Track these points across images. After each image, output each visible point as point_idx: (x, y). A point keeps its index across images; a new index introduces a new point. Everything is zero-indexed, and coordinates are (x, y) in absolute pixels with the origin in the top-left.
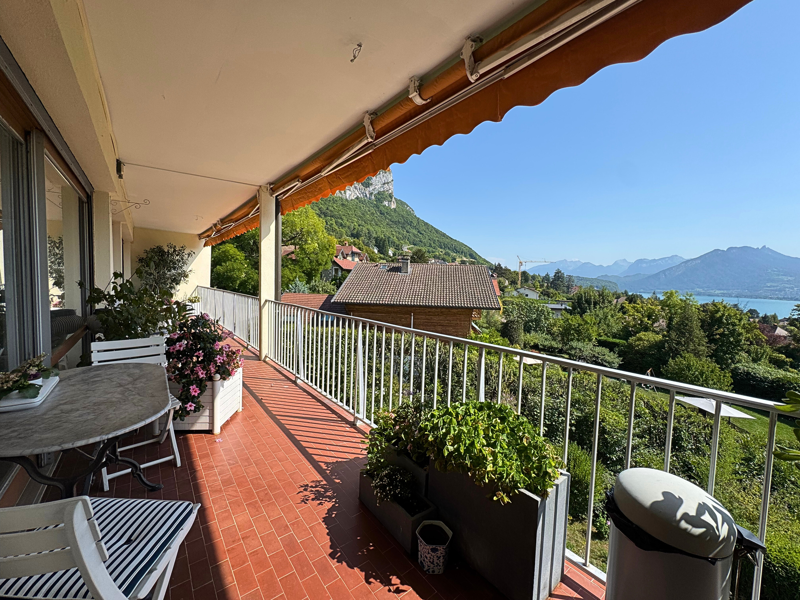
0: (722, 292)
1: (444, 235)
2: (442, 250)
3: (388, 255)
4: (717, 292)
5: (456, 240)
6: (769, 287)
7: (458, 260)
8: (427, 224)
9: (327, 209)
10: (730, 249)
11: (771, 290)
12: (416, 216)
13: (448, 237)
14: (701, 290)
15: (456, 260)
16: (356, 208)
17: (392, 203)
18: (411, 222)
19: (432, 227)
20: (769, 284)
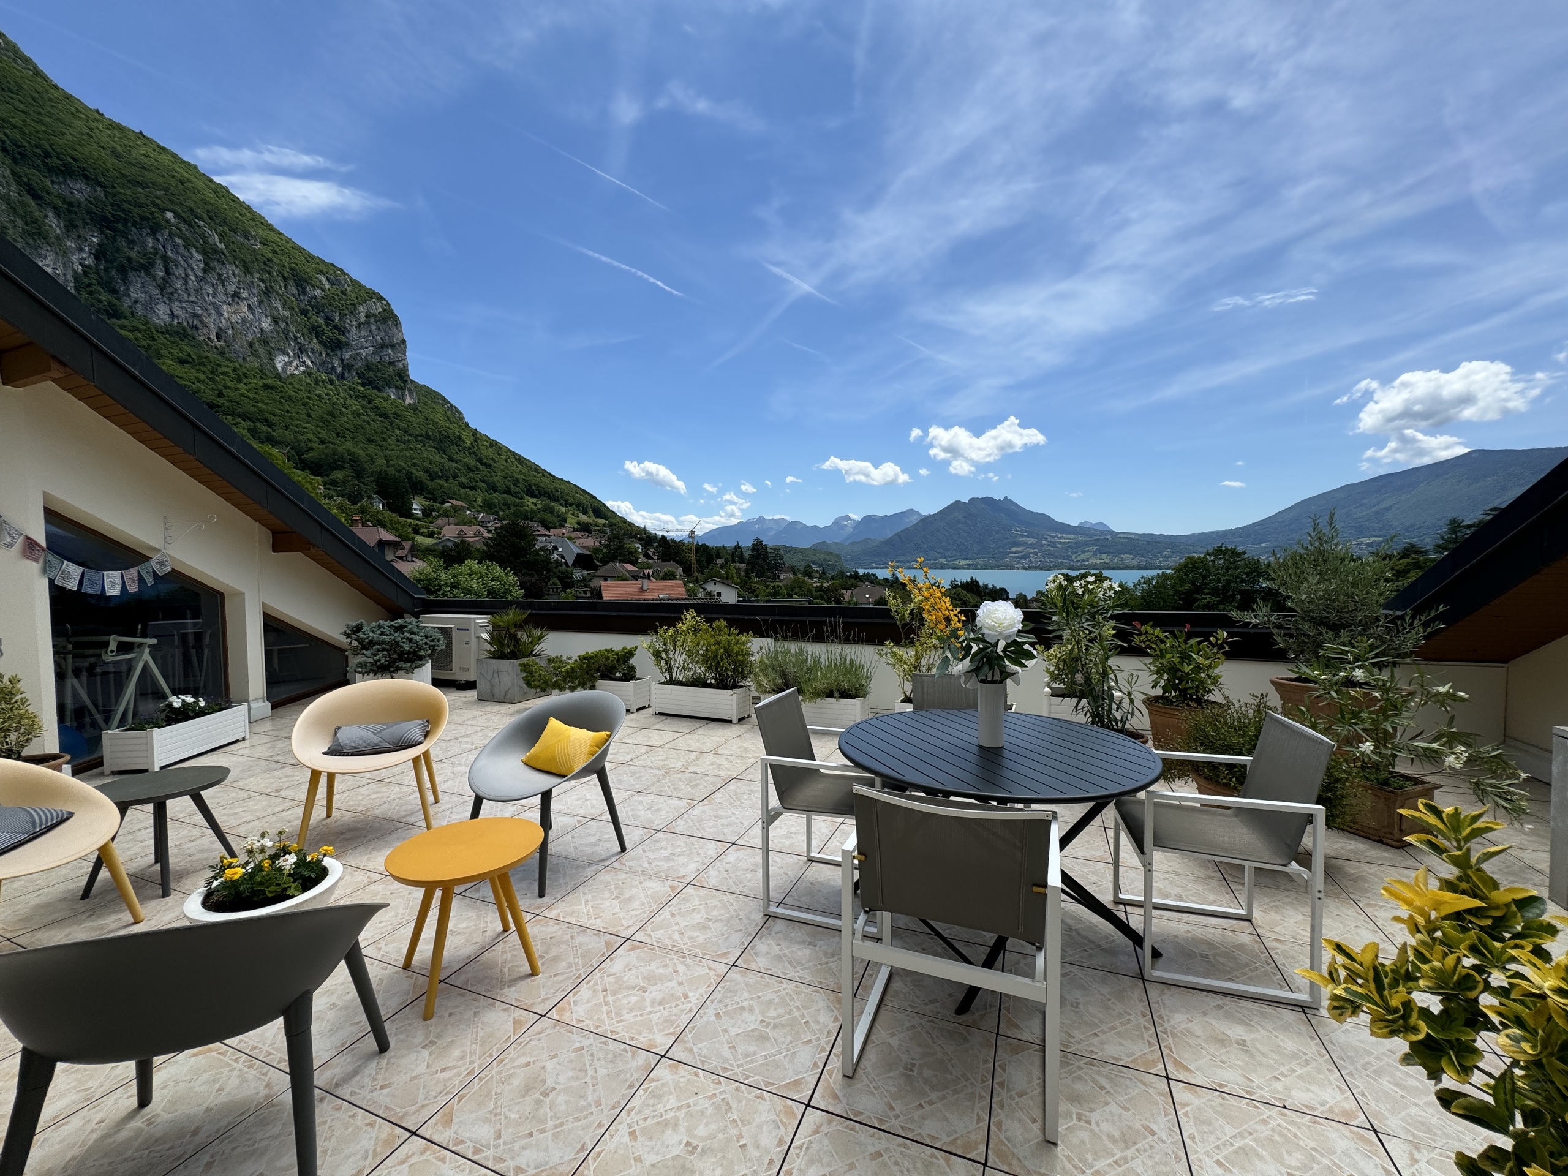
0: (967, 562)
1: (537, 469)
2: (535, 500)
3: (409, 514)
4: (963, 563)
5: (562, 480)
6: (1015, 553)
7: (571, 522)
8: (497, 443)
9: (220, 395)
10: (972, 500)
11: (1017, 557)
12: (467, 425)
13: (544, 473)
14: (943, 561)
15: (566, 522)
16: (308, 398)
17: (407, 392)
18: (460, 438)
19: (509, 451)
20: (1014, 549)
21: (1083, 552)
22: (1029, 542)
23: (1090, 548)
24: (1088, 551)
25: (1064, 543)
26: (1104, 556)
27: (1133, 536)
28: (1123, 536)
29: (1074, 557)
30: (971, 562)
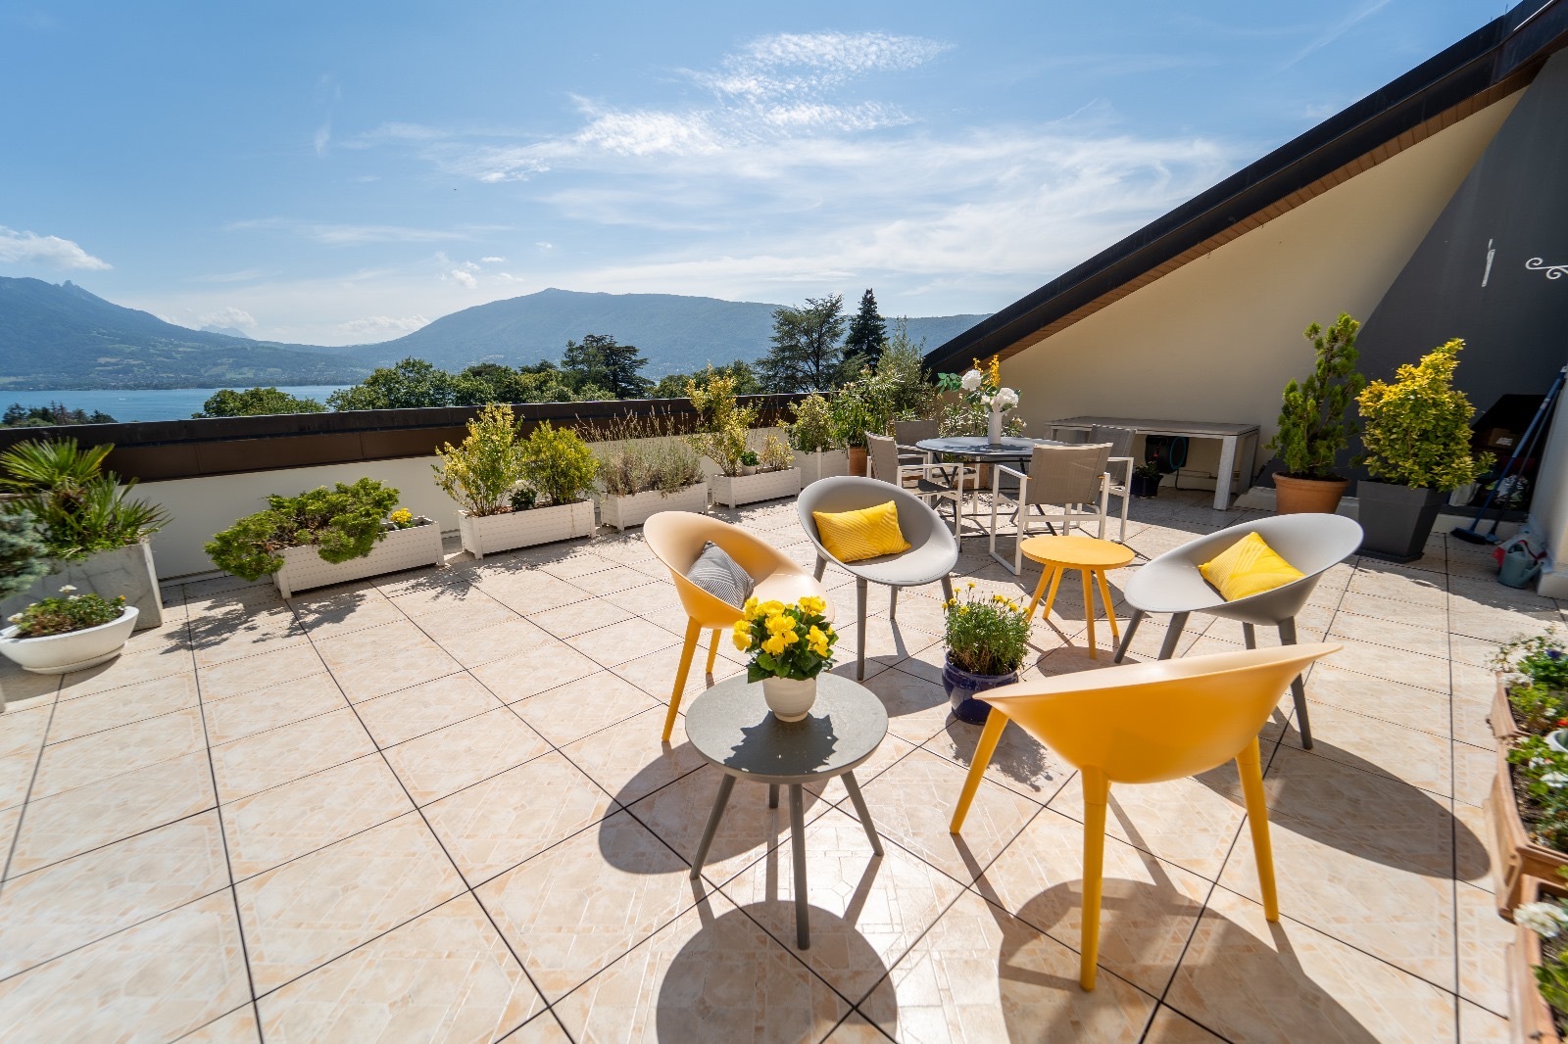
6: (104, 365)
11: (110, 372)
20: (102, 360)
21: (215, 365)
22: (128, 351)
23: (224, 360)
24: (222, 364)
25: (185, 352)
26: (245, 369)
27: (278, 347)
28: (266, 345)
29: (202, 371)
30: (20, 379)
